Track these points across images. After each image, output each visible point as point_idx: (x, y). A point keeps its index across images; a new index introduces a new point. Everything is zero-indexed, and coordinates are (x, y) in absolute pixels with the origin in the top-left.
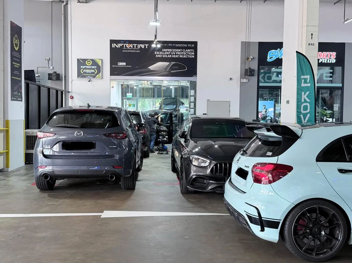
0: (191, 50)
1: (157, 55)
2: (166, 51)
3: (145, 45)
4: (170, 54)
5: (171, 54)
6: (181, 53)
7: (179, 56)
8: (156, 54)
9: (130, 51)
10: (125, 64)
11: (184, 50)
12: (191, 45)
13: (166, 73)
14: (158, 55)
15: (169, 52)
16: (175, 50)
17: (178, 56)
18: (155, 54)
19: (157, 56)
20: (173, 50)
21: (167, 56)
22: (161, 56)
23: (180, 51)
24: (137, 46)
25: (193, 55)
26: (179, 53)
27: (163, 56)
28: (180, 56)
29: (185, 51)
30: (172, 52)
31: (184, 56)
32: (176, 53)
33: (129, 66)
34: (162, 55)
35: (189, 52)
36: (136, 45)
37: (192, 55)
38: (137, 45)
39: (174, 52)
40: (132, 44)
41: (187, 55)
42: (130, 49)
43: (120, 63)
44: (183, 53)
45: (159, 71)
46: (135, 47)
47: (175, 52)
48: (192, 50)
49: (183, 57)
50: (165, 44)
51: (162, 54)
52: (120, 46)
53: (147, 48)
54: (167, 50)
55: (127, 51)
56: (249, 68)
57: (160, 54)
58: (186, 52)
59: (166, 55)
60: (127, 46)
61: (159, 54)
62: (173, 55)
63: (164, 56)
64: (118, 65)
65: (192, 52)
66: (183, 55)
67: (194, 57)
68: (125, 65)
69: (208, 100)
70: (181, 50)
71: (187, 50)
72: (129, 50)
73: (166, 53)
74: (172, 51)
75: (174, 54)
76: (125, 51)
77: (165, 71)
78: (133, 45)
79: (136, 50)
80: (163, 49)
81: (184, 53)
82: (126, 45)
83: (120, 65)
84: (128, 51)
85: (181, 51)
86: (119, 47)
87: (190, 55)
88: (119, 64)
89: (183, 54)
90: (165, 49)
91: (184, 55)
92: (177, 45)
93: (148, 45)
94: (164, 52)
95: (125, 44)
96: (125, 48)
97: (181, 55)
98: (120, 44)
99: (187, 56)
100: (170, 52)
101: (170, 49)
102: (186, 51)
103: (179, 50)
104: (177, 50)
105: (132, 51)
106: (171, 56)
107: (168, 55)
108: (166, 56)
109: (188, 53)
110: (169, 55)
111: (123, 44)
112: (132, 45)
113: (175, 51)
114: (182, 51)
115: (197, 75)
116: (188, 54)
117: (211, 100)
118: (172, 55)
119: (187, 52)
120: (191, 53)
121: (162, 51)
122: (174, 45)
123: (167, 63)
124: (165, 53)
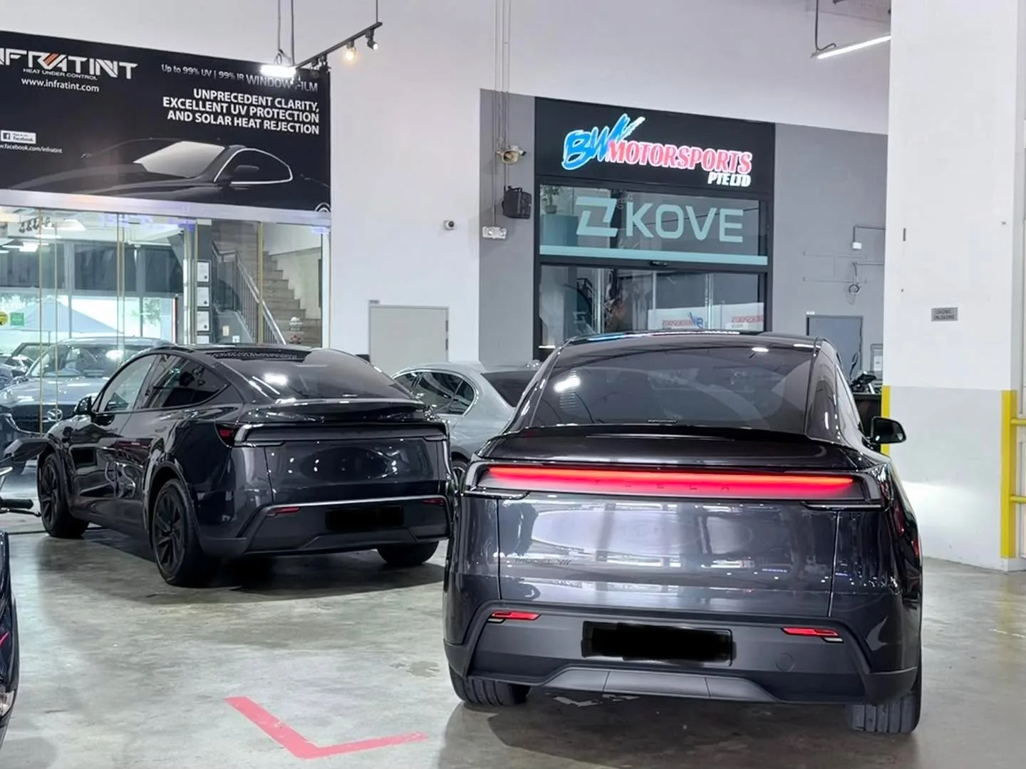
0: (305, 105)
1: (171, 112)
2: (210, 100)
3: (122, 64)
4: (225, 111)
5: (229, 112)
6: (268, 113)
7: (262, 124)
8: (170, 109)
9: (55, 84)
10: (31, 137)
11: (280, 103)
12: (308, 85)
13: (212, 188)
14: (178, 113)
15: (221, 101)
16: (246, 96)
17: (256, 123)
18: (165, 105)
19: (171, 115)
20: (236, 98)
21: (215, 119)
22: (188, 117)
23: (264, 104)
24: (85, 66)
25: (315, 124)
26: (260, 112)
27: (197, 115)
28: (266, 124)
29: (284, 106)
30: (232, 106)
31: (283, 127)
32: (248, 110)
33: (53, 151)
34: (194, 112)
35: (298, 110)
36: (84, 59)
37: (310, 123)
38: (88, 61)
39: (243, 105)
40: (62, 56)
41: (293, 121)
42: (57, 74)
43: (12, 133)
44: (276, 111)
45: (183, 178)
46: (78, 70)
47: (246, 107)
48: (310, 105)
49: (277, 127)
50: (206, 71)
51: (195, 108)
52: (11, 60)
53: (129, 76)
54: (213, 94)
55: (40, 83)
56: (509, 187)
57: (186, 110)
58: (286, 110)
59: (210, 113)
60: (40, 61)
61: (180, 110)
62: (239, 115)
63: (201, 116)
64: (3, 140)
65: (311, 111)
66: (278, 120)
67: (317, 132)
68: (34, 142)
69: (372, 302)
70: (267, 100)
71: (291, 101)
72: (51, 78)
73: (208, 106)
74: (232, 102)
75: (243, 113)
76: (33, 83)
77: (209, 182)
78: (71, 58)
79: (81, 82)
80: (195, 91)
81: (281, 111)
82: (39, 57)
83: (12, 140)
84: (48, 84)
85: (269, 104)
86: (8, 63)
87: (304, 123)
88: (5, 137)
89: (276, 116)
90: (204, 91)
91: (283, 121)
92: (251, 77)
93: (134, 65)
94: (201, 103)
95: (31, 54)
96: (33, 69)
97: (270, 119)
98: (8, 51)
99: (292, 127)
100: (225, 102)
101: (226, 93)
102: (286, 104)
103: (260, 98)
104: (253, 99)
105: (63, 86)
106: (228, 120)
107: (216, 115)
108: (211, 119)
109: (296, 113)
110: (220, 117)
111: (24, 52)
112: (66, 60)
113: (246, 102)
114: (273, 106)
115: (330, 204)
116: (296, 119)
117: (382, 303)
118: (233, 116)
119: (291, 109)
120: (307, 117)
121: (193, 98)
122: (240, 76)
123: (216, 149)
124: (204, 106)
